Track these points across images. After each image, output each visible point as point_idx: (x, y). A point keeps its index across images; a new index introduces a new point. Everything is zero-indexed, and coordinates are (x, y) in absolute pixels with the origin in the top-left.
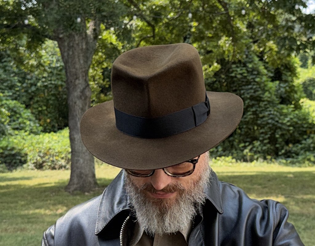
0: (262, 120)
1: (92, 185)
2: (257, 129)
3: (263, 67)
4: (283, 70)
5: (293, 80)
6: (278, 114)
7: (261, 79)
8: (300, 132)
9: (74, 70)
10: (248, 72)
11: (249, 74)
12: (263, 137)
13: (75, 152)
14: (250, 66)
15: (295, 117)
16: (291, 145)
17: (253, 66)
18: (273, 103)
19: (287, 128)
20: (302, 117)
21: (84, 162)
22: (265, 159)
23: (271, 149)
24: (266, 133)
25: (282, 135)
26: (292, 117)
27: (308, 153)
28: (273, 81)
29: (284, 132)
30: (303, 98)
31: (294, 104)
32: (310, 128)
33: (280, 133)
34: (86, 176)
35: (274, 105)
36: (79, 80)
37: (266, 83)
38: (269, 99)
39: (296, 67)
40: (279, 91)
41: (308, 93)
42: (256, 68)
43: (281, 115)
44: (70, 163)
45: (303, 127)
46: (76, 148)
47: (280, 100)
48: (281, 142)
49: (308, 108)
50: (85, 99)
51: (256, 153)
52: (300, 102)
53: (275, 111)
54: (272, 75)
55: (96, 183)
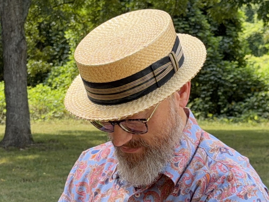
0: (204, 77)
1: (27, 141)
2: (199, 86)
3: (206, 21)
4: (228, 24)
5: (238, 34)
6: (221, 70)
7: (204, 33)
8: (243, 90)
9: (9, 22)
10: (190, 26)
11: (192, 29)
12: (204, 94)
13: (10, 107)
14: (193, 20)
15: (238, 74)
16: (233, 103)
17: (195, 20)
18: (216, 59)
19: (230, 85)
20: (247, 74)
21: (19, 117)
22: (206, 117)
23: (213, 107)
24: (208, 90)
25: (225, 93)
26: (235, 74)
27: (251, 111)
28: (216, 36)
29: (227, 89)
30: (248, 54)
31: (238, 60)
32: (255, 85)
33: (222, 90)
34: (22, 131)
35: (217, 61)
36: (15, 33)
37: (209, 38)
38: (212, 55)
39: (241, 21)
40: (223, 47)
41: (254, 49)
42: (198, 22)
43: (224, 72)
44: (5, 117)
45: (247, 84)
46: (11, 103)
47: (224, 56)
48: (224, 99)
49: (253, 65)
50: (21, 52)
51: (196, 111)
52: (245, 58)
53: (218, 67)
54: (215, 29)
55: (31, 139)
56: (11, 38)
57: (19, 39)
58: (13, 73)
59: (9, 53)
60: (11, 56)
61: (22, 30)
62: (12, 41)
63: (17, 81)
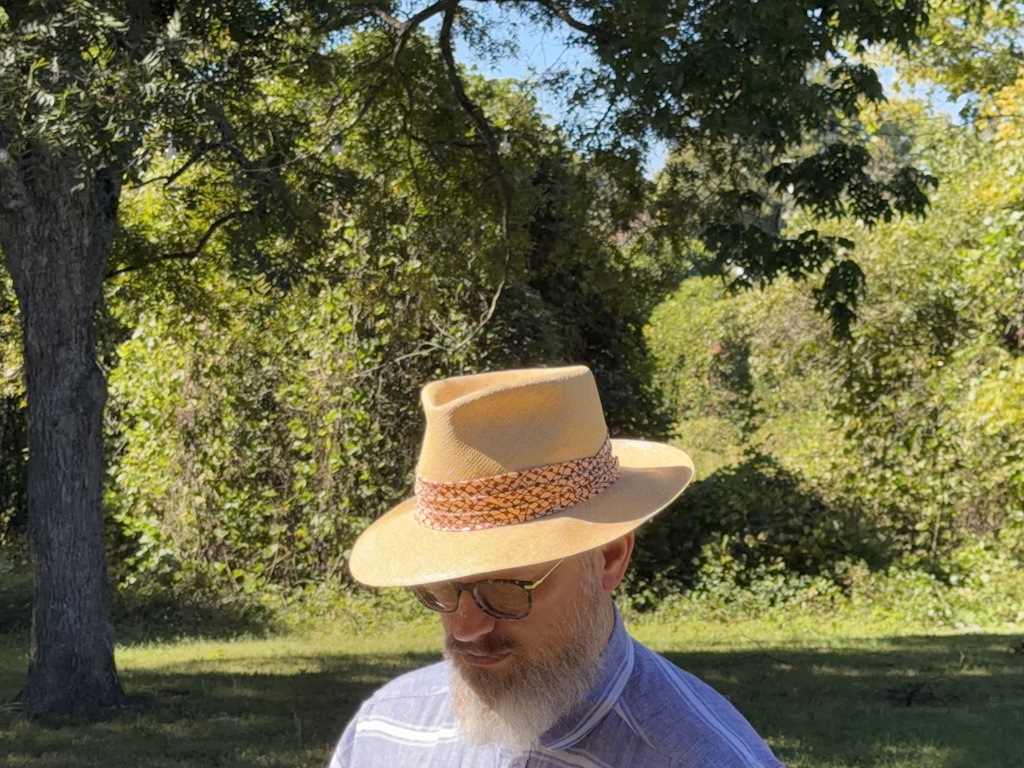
1: (103, 696)
9: (52, 316)
21: (79, 618)
34: (86, 663)
36: (69, 349)
56: (57, 367)
57: (82, 369)
58: (60, 478)
59: (48, 412)
60: (55, 424)
61: (90, 342)
62: (60, 377)
63: (73, 504)
